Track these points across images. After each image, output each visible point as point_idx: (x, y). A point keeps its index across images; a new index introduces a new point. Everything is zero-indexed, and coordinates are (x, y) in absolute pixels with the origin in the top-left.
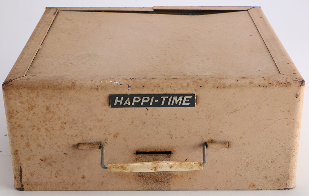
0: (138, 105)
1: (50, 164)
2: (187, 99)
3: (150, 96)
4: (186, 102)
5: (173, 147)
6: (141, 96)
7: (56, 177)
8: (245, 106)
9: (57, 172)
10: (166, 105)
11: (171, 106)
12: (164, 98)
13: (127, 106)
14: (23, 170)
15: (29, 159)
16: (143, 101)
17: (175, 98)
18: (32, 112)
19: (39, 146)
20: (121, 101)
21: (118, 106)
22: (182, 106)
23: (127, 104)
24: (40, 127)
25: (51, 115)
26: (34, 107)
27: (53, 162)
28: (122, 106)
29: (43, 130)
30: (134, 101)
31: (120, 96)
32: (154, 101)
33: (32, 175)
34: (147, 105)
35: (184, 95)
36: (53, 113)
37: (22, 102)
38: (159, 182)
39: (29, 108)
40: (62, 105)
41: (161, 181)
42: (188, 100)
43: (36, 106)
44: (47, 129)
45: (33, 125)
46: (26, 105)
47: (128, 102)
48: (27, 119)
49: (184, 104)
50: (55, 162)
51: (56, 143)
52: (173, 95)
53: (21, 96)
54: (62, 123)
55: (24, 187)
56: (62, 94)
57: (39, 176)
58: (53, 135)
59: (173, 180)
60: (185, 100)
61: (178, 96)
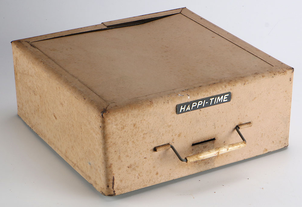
0: (195, 108)
1: (134, 169)
2: (226, 97)
3: (203, 100)
4: (225, 99)
5: (216, 135)
6: (197, 101)
7: (138, 178)
8: (260, 94)
9: (139, 175)
10: (213, 104)
11: (216, 104)
12: (212, 99)
13: (188, 111)
14: (115, 178)
15: (120, 169)
16: (199, 104)
17: (219, 98)
18: (123, 130)
19: (127, 156)
20: (184, 108)
22: (223, 102)
23: (188, 109)
24: (129, 141)
25: (137, 129)
26: (125, 126)
27: (136, 167)
28: (185, 112)
29: (130, 143)
30: (193, 106)
32: (205, 103)
33: (121, 181)
34: (201, 107)
36: (138, 128)
37: (117, 125)
38: (207, 164)
39: (122, 128)
40: (145, 120)
41: (209, 163)
42: (226, 98)
43: (127, 125)
44: (133, 142)
45: (124, 141)
46: (120, 126)
47: (188, 108)
48: (120, 137)
49: (224, 101)
50: (137, 167)
51: (139, 151)
52: (217, 96)
53: (116, 120)
54: (144, 134)
55: (115, 192)
56: (144, 112)
57: (126, 181)
58: (138, 145)
59: (216, 159)
60: (225, 98)
61: (220, 96)
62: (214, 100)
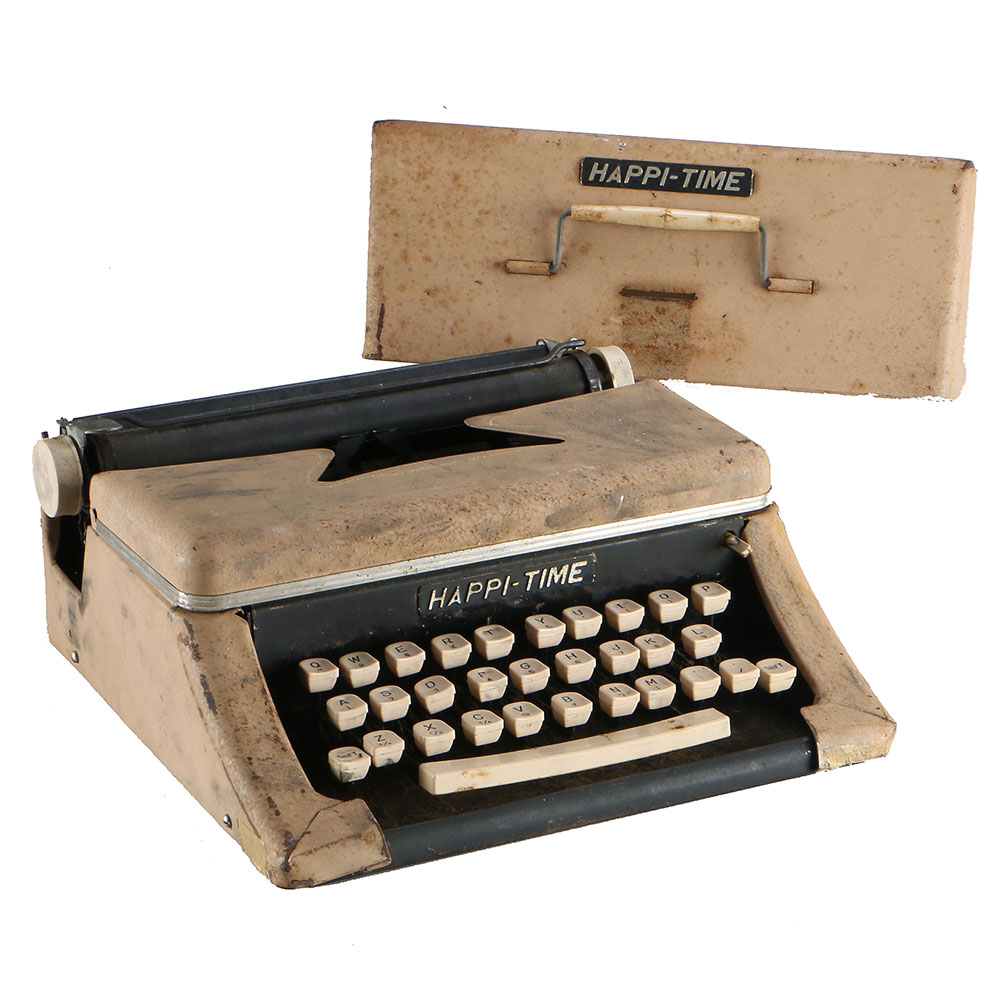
0: (636, 184)
1: (444, 304)
2: (735, 178)
3: (662, 166)
4: (732, 185)
5: (699, 285)
6: (644, 165)
7: (453, 333)
8: (850, 204)
9: (456, 324)
11: (701, 191)
12: (689, 172)
13: (614, 184)
14: (387, 311)
15: (402, 288)
16: (648, 175)
17: (712, 174)
18: (424, 183)
19: (428, 259)
20: (604, 173)
21: (596, 183)
22: (723, 192)
23: (615, 179)
24: (435, 218)
25: (461, 192)
26: (430, 172)
27: (451, 299)
28: (604, 184)
29: (439, 224)
30: (630, 173)
31: (602, 162)
32: (668, 177)
33: (403, 324)
34: (653, 185)
35: (729, 170)
36: (466, 189)
37: (406, 162)
38: (663, 363)
39: (420, 174)
40: (486, 172)
41: (670, 361)
42: (737, 181)
43: (433, 172)
44: (448, 224)
45: (421, 213)
46: (414, 169)
47: (616, 176)
48: (412, 199)
49: (728, 188)
50: (455, 300)
51: (462, 257)
52: (708, 168)
53: (407, 148)
54: (480, 212)
55: (383, 351)
56: (488, 149)
57: (418, 329)
58: (460, 237)
59: (694, 359)
60: (731, 180)
61: (718, 170)
62: (695, 177)
